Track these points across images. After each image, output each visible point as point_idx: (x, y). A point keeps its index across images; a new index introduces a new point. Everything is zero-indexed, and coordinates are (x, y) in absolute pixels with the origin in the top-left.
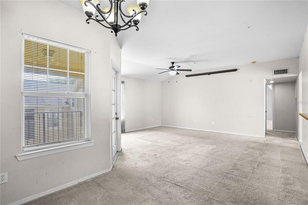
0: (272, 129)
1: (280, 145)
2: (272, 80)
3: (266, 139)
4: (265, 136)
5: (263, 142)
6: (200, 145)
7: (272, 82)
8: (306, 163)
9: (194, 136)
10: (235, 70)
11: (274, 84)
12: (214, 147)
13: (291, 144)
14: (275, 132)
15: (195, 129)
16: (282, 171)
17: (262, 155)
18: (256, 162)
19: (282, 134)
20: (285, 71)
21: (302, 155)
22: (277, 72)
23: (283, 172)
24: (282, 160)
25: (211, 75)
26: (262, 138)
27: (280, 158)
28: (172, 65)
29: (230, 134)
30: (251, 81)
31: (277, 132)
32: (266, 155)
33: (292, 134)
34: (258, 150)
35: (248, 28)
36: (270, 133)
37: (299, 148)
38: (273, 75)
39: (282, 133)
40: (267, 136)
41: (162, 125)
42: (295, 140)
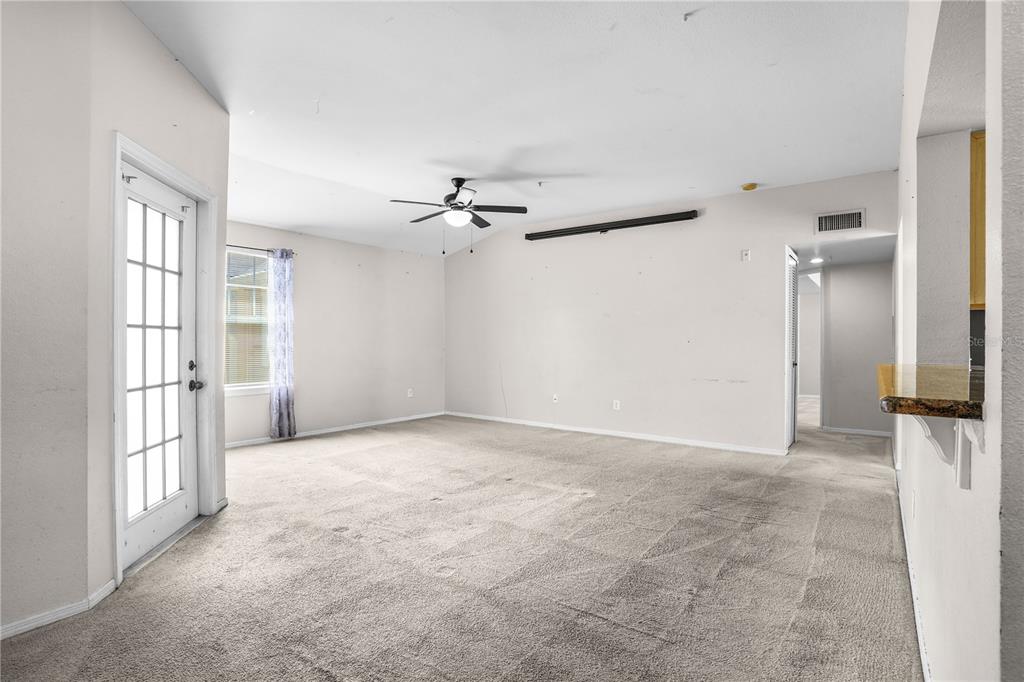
0: (817, 424)
1: (831, 483)
2: (817, 252)
3: (788, 464)
4: (786, 452)
5: (775, 473)
6: (538, 487)
7: (817, 261)
8: (901, 555)
9: (538, 453)
10: (691, 215)
11: (826, 270)
12: (591, 494)
13: (867, 480)
14: (825, 435)
15: (556, 427)
16: (807, 597)
17: (753, 526)
18: (721, 558)
19: (849, 442)
20: (853, 220)
21: (896, 521)
22: (828, 222)
23: (809, 600)
24: (819, 545)
25: (610, 232)
26: (776, 457)
27: (814, 534)
28: (456, 189)
29: (670, 444)
30: (744, 254)
31: (833, 437)
32: (768, 527)
33: (880, 440)
34: (748, 503)
35: (683, 17)
36: (809, 439)
37: (892, 493)
38: (815, 234)
39: (847, 438)
40: (794, 451)
41: (447, 413)
42: (885, 464)
